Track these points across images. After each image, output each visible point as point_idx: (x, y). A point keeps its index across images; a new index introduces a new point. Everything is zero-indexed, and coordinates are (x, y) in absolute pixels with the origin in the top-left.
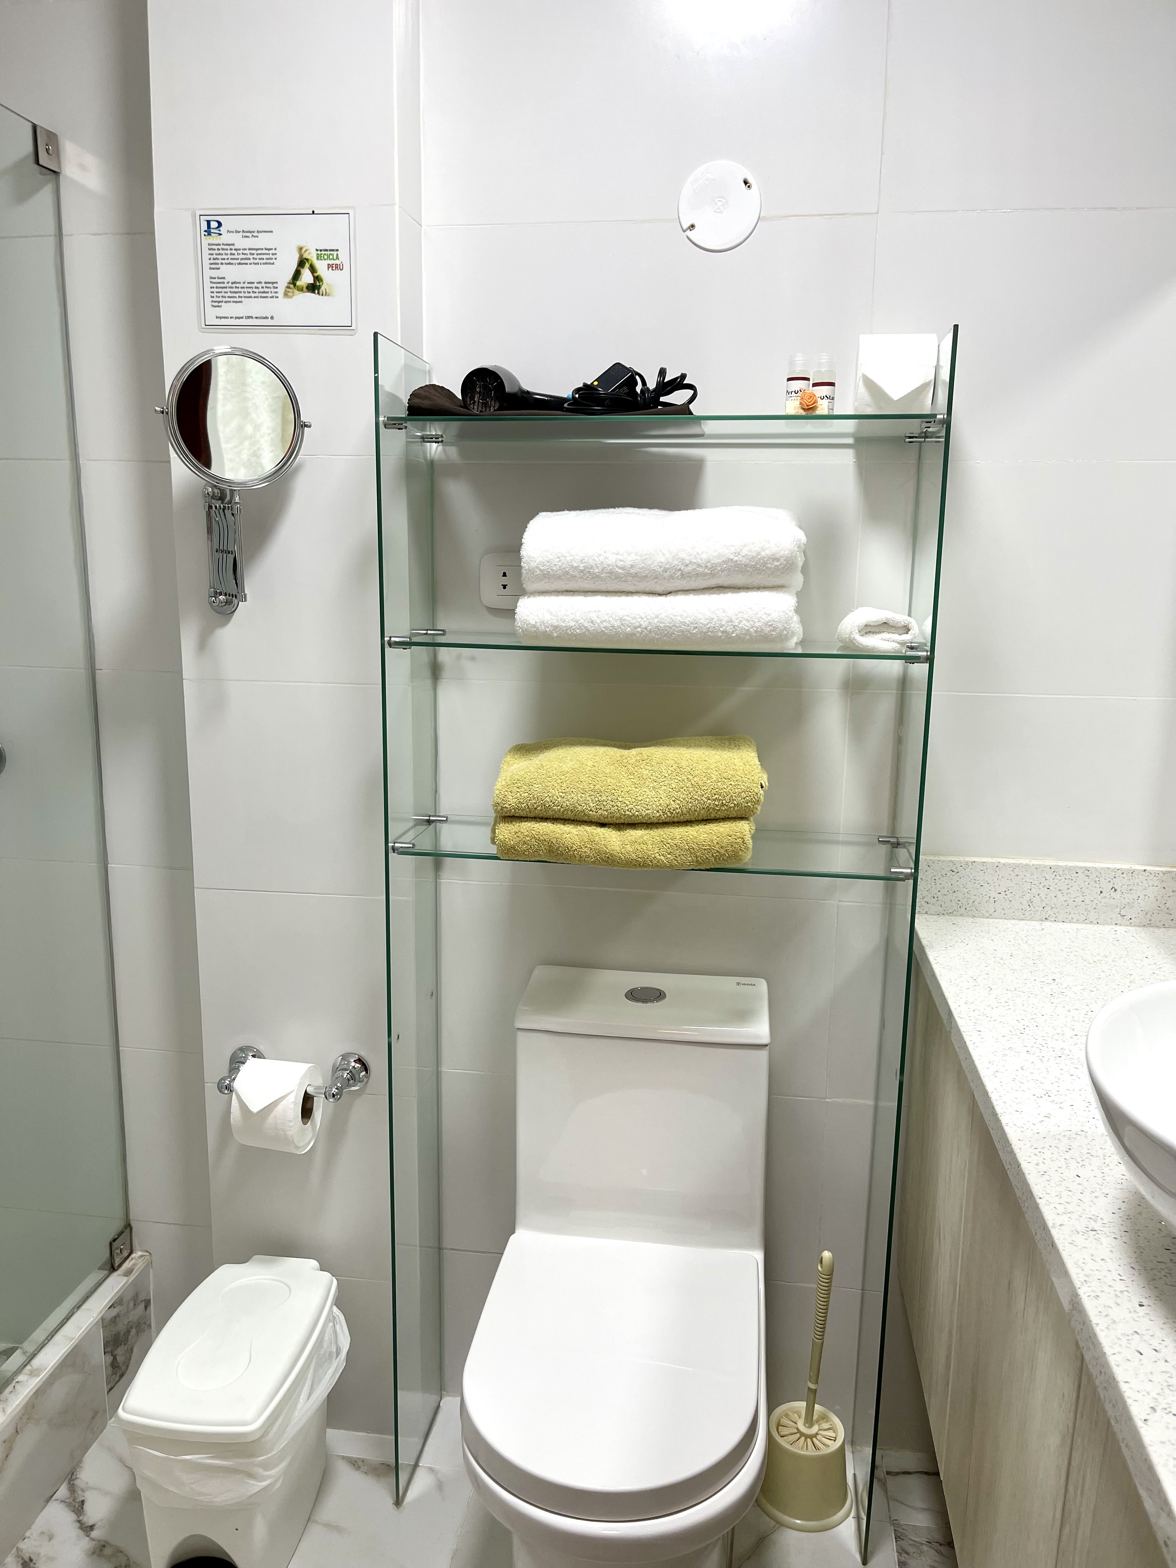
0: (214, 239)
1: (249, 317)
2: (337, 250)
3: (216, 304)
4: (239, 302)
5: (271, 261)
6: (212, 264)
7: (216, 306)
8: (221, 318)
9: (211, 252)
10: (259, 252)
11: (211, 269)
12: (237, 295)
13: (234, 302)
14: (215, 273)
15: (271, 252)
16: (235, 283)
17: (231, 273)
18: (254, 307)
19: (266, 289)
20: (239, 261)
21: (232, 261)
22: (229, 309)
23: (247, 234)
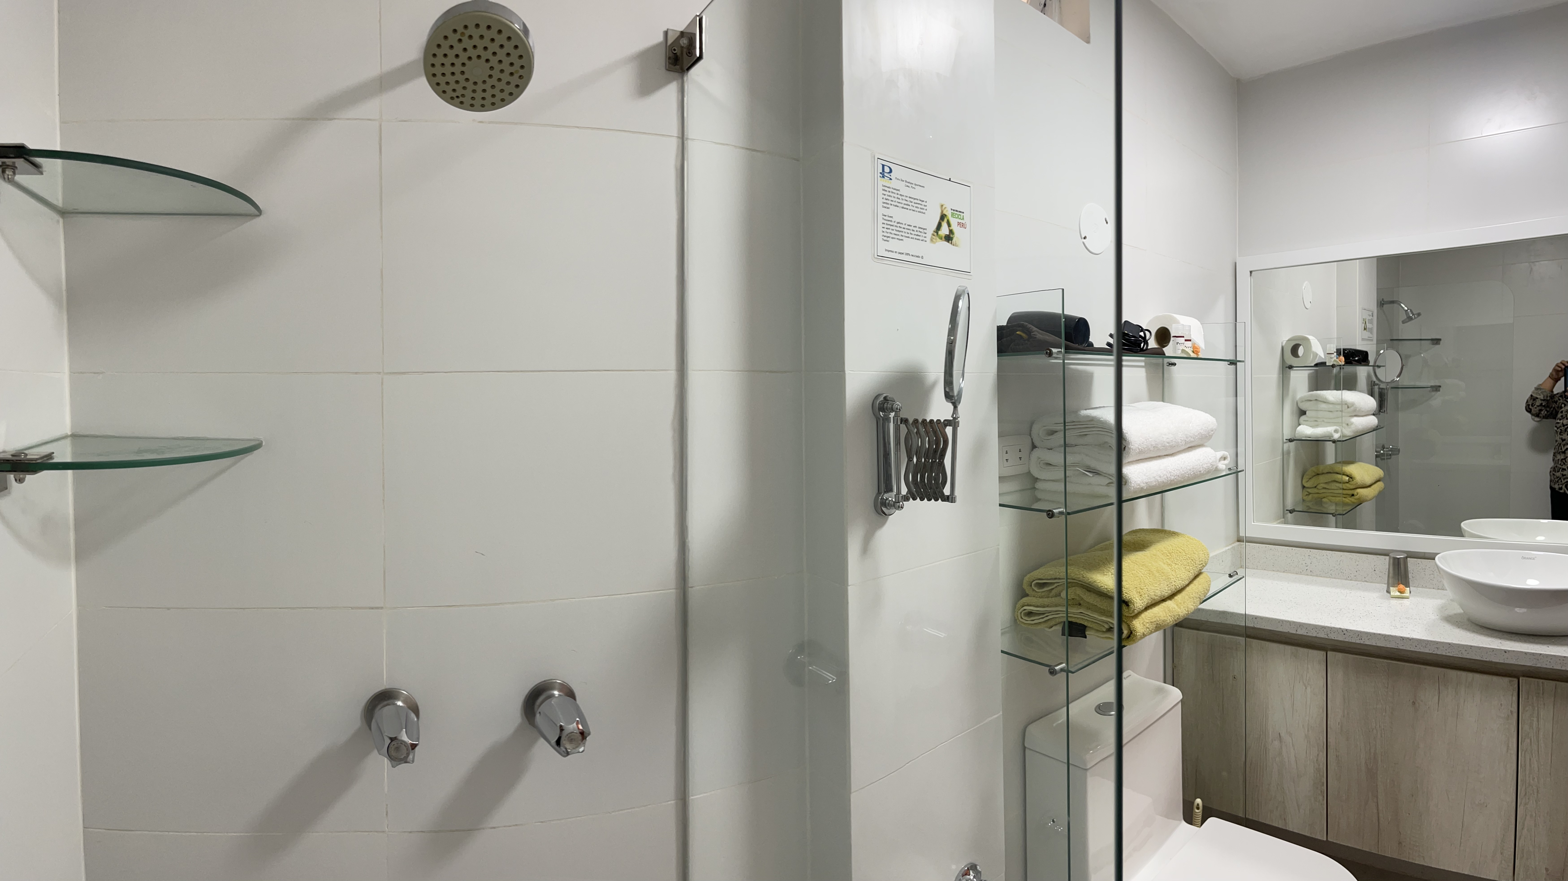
0: (885, 182)
1: (907, 254)
2: (963, 213)
3: (885, 238)
4: (901, 240)
5: (924, 211)
6: (884, 203)
7: (885, 240)
8: (889, 251)
9: (885, 193)
10: (916, 201)
11: (883, 207)
12: (900, 233)
13: (897, 239)
14: (886, 211)
15: (923, 203)
16: (898, 223)
17: (898, 214)
18: (909, 246)
19: (917, 233)
20: (902, 205)
21: (898, 204)
22: (893, 245)
23: (909, 184)
